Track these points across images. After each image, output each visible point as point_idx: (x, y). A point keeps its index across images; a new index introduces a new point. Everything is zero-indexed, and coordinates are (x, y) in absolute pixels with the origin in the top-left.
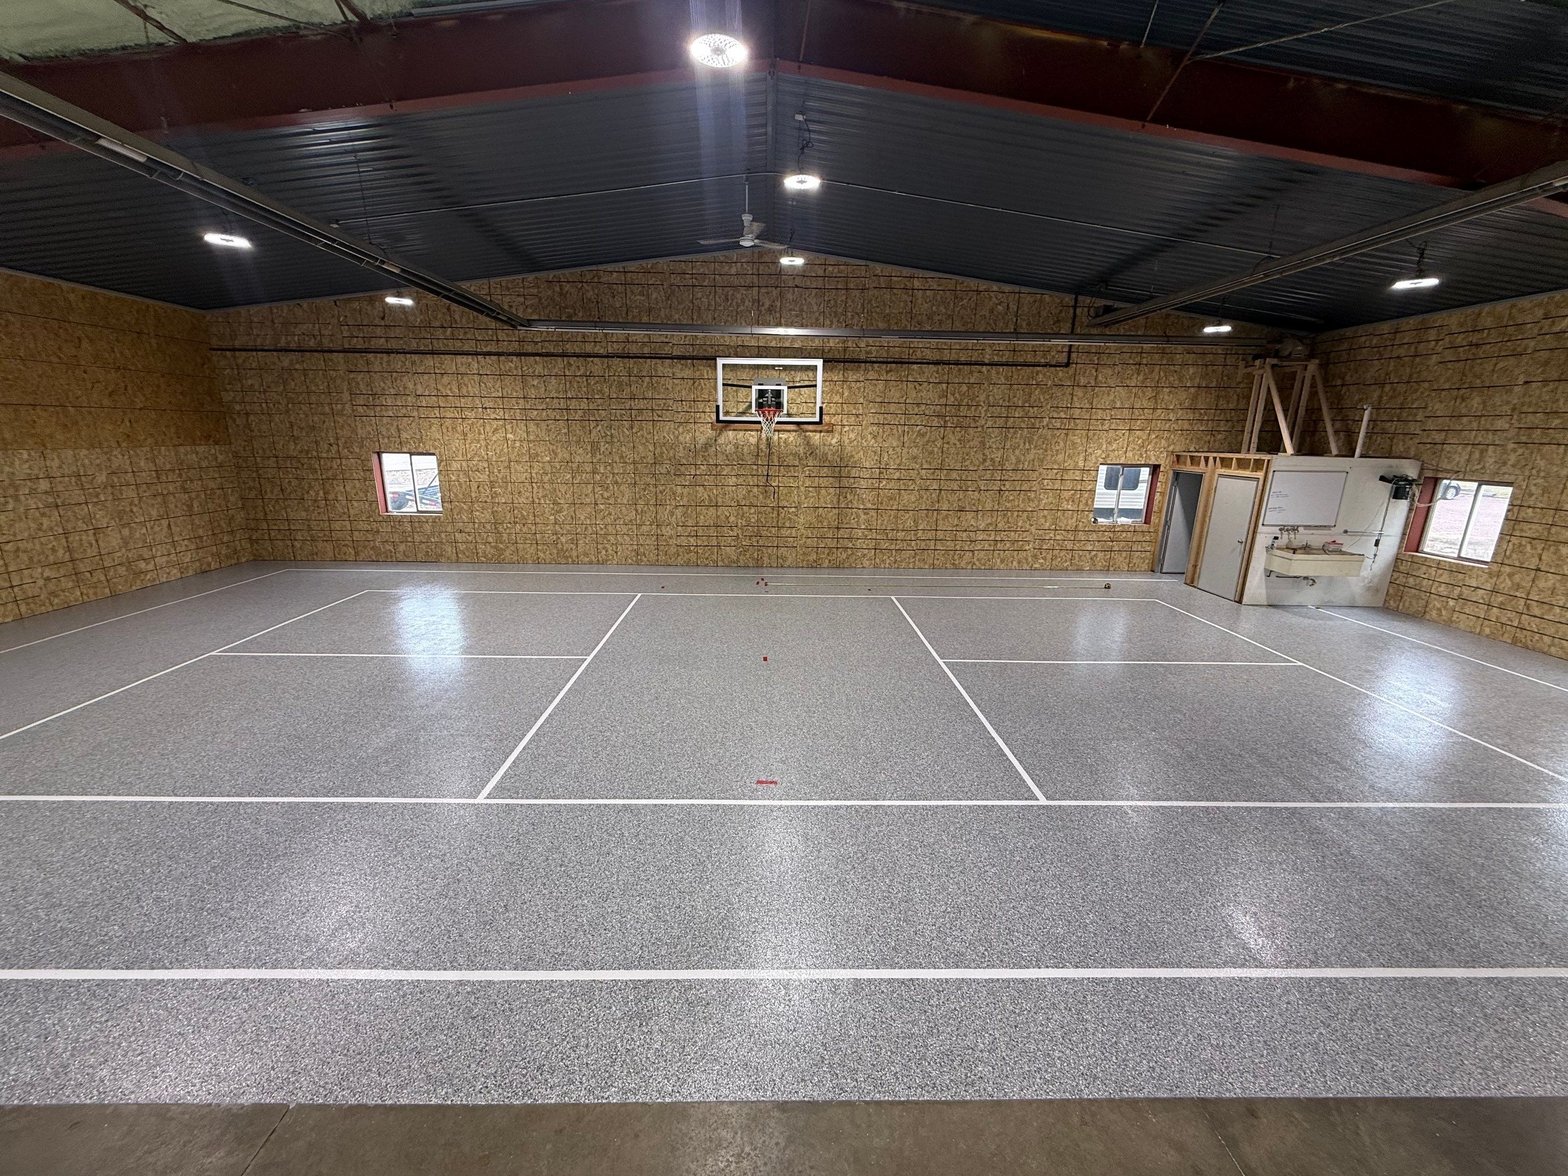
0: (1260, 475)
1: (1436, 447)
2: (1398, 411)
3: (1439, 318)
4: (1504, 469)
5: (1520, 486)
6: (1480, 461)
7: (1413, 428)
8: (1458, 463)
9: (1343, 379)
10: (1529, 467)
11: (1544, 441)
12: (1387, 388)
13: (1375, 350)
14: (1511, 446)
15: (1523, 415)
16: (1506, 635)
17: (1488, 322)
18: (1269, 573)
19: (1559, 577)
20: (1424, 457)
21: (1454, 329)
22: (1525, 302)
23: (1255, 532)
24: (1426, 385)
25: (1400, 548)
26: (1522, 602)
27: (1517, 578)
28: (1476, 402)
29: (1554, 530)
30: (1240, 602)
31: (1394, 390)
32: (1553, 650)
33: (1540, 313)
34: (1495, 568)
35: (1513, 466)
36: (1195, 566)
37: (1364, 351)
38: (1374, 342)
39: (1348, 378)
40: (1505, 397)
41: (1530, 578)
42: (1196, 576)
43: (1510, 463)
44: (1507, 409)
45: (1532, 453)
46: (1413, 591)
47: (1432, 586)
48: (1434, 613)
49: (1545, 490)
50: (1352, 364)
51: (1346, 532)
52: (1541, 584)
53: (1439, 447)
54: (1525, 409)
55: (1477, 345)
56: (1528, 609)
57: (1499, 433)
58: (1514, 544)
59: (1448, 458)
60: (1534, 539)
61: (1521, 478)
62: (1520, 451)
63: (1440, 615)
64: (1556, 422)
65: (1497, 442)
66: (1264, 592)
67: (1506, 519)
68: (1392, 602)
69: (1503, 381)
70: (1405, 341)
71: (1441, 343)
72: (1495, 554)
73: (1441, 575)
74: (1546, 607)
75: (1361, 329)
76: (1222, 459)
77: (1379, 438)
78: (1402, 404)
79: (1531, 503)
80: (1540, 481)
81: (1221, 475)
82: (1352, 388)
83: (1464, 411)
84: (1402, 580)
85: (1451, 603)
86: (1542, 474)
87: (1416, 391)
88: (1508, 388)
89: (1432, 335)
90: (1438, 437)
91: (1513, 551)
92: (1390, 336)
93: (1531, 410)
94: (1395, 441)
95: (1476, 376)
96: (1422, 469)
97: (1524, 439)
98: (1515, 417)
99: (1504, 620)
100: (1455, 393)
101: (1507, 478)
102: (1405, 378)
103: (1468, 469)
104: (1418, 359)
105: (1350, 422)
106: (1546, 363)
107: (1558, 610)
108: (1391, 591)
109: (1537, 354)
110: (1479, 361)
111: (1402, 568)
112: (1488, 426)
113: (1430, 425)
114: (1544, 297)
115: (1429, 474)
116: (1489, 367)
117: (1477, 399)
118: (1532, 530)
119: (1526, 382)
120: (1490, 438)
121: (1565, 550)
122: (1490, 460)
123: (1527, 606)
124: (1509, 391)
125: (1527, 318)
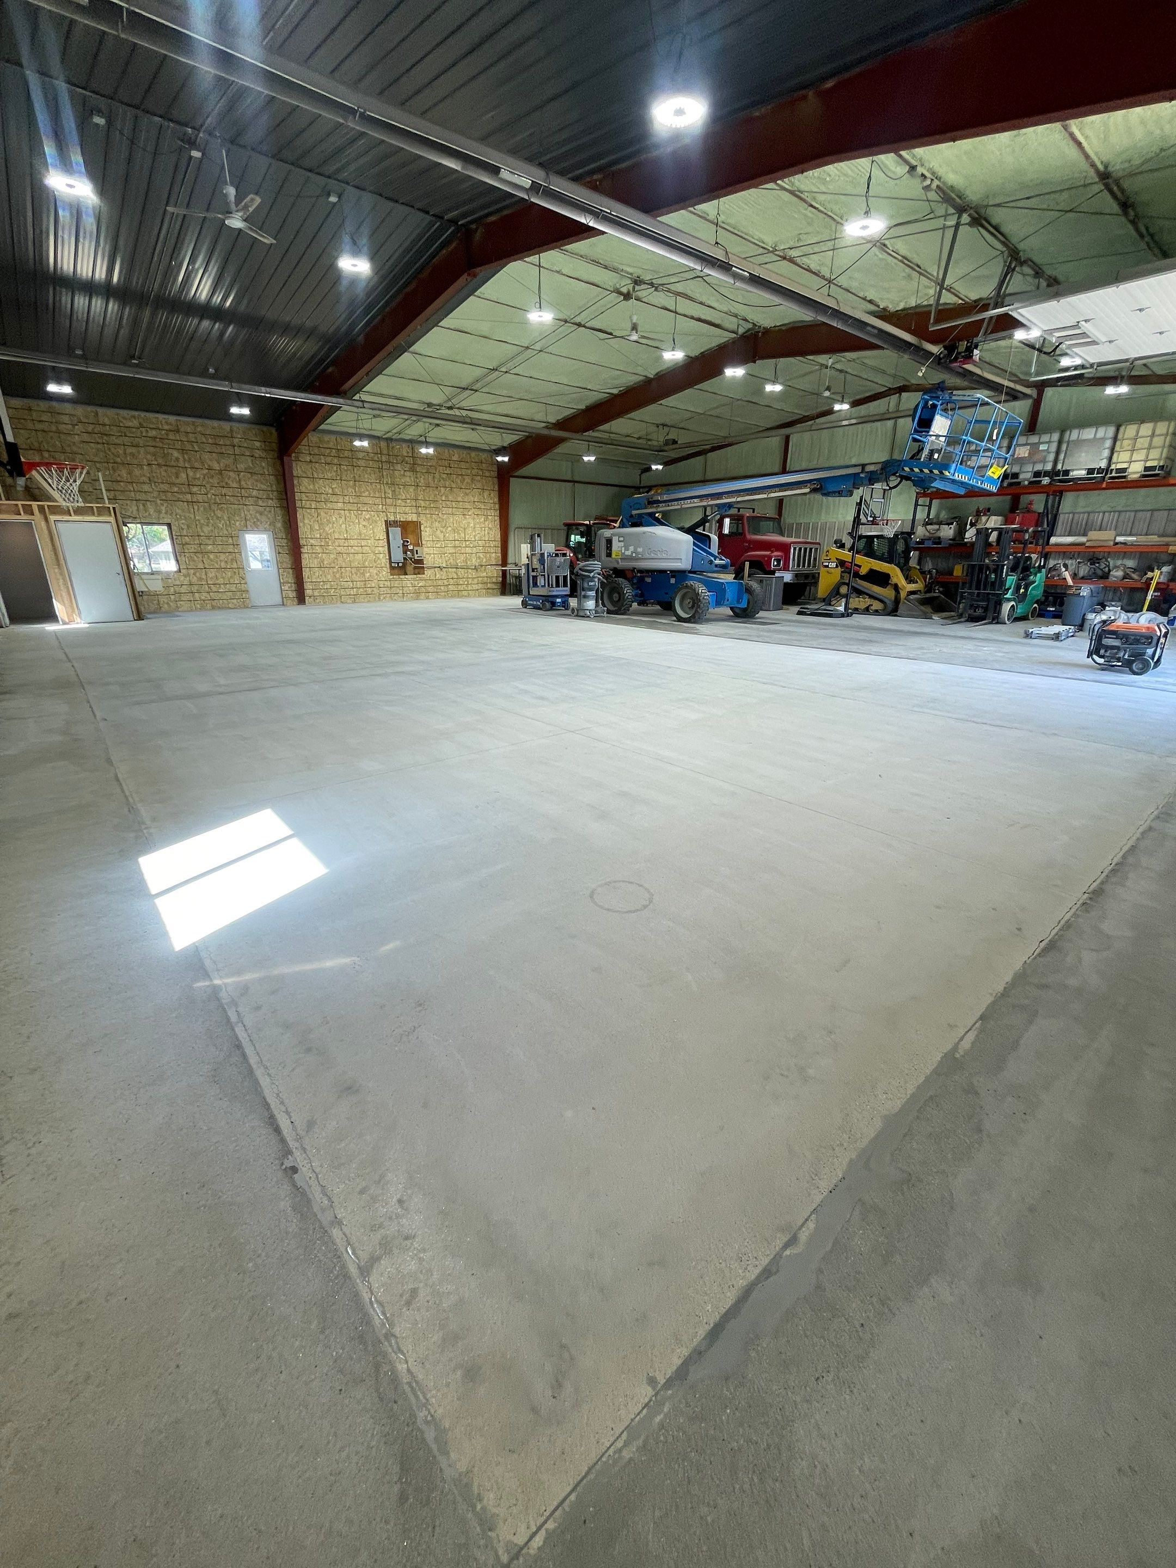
4: (162, 516)
5: (170, 525)
6: (145, 510)
8: (132, 512)
10: (174, 514)
11: (175, 499)
14: (159, 502)
15: (157, 484)
16: (208, 606)
17: (106, 421)
19: (215, 570)
21: (83, 419)
22: (124, 413)
26: (206, 586)
27: (198, 574)
29: (202, 547)
32: (230, 605)
33: (135, 423)
34: (184, 571)
35: (166, 513)
40: (140, 471)
41: (204, 573)
43: (163, 512)
44: (145, 479)
45: (172, 506)
48: (166, 606)
49: (188, 527)
52: (210, 575)
54: (156, 480)
55: (106, 435)
56: (211, 589)
57: (148, 494)
58: (188, 557)
59: (127, 509)
60: (196, 553)
61: (173, 520)
62: (165, 505)
63: (170, 606)
64: (176, 489)
65: (150, 499)
69: (136, 462)
71: (76, 427)
72: (177, 565)
74: (217, 586)
79: (185, 534)
80: (184, 521)
83: (119, 479)
85: (172, 597)
86: (183, 518)
88: (139, 465)
89: (66, 419)
90: (110, 495)
91: (189, 561)
93: (159, 481)
95: (115, 456)
97: (164, 498)
98: (153, 484)
99: (203, 598)
101: (161, 521)
103: (139, 516)
104: (62, 436)
107: (222, 586)
109: (147, 448)
110: (112, 446)
112: (140, 489)
114: (136, 413)
116: (121, 452)
117: (123, 471)
118: (193, 548)
119: (149, 464)
120: (143, 497)
121: (212, 556)
122: (152, 511)
123: (209, 588)
124: (142, 468)
125: (130, 424)
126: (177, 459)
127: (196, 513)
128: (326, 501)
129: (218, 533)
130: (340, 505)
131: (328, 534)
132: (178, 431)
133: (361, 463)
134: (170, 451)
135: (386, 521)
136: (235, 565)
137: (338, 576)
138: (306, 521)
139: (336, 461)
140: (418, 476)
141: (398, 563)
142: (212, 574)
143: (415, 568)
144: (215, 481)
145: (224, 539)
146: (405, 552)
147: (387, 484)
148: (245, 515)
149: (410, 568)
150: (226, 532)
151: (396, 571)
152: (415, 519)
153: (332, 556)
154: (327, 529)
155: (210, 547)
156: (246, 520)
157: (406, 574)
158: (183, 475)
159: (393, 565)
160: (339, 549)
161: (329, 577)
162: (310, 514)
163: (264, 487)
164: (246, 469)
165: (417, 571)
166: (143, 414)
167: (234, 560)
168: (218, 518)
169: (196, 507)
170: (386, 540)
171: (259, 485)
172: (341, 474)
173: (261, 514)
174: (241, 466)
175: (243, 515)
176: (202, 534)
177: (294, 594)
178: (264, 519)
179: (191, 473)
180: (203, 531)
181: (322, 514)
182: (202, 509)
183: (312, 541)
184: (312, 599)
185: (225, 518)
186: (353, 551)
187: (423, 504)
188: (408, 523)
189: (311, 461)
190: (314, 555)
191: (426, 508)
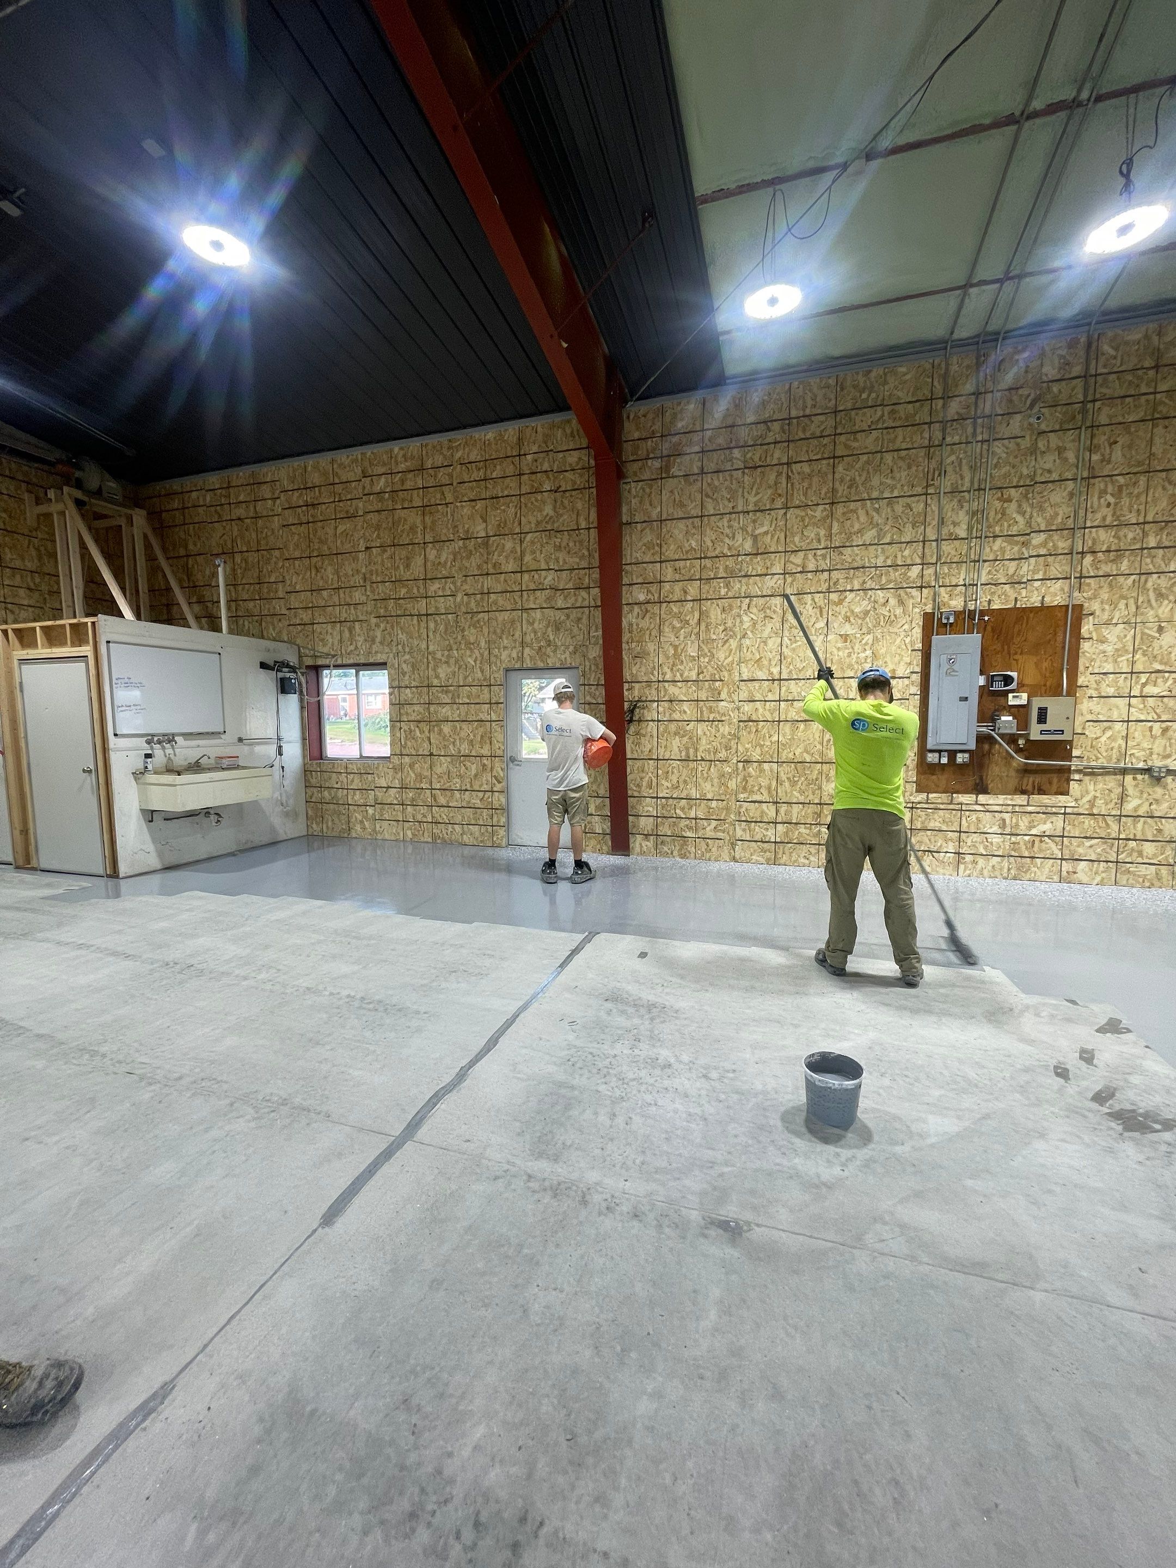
0: (87, 650)
1: (307, 627)
2: (257, 587)
3: (269, 471)
4: (375, 648)
5: (393, 665)
6: (352, 639)
7: (279, 607)
8: (333, 645)
9: (186, 548)
10: (394, 644)
11: (399, 613)
12: (238, 558)
13: (212, 509)
14: (374, 621)
15: (375, 585)
16: (426, 834)
17: (315, 479)
18: (150, 816)
19: (449, 759)
20: (298, 641)
21: (287, 485)
22: (343, 456)
23: (105, 750)
24: (277, 553)
25: (304, 757)
26: (428, 792)
27: (417, 768)
28: (329, 571)
29: (432, 708)
30: (114, 874)
31: (246, 562)
32: (465, 839)
33: (358, 471)
34: (396, 760)
35: (381, 643)
36: (25, 832)
37: (200, 510)
38: (208, 499)
39: (191, 547)
40: (354, 565)
41: (427, 766)
42: (32, 848)
43: (378, 640)
44: (358, 579)
45: (392, 627)
46: (332, 806)
47: (347, 795)
48: (358, 827)
49: (414, 667)
50: (191, 527)
51: (240, 740)
52: (439, 770)
53: (309, 628)
54: (374, 578)
55: (313, 505)
56: (435, 800)
57: (359, 607)
58: (405, 731)
59: (322, 640)
60: (420, 722)
61: (391, 655)
62: (383, 626)
63: (364, 829)
64: (403, 591)
65: (361, 618)
66: (150, 847)
67: (391, 704)
68: (314, 826)
69: (347, 547)
70: (241, 498)
71: (278, 501)
72: (392, 744)
73: (352, 781)
74: (448, 793)
75: (188, 482)
76: (17, 632)
77: (246, 623)
78: (259, 577)
79: (407, 683)
80: (407, 657)
81: (23, 661)
82: (200, 559)
83: (321, 584)
84: (317, 796)
85: (371, 811)
86: (407, 650)
87: (268, 561)
88: (353, 553)
89: (265, 491)
90: (305, 616)
91: (406, 738)
92: (224, 492)
93: (379, 579)
94: (264, 624)
95: (321, 541)
96: (300, 657)
97: (382, 612)
98: (368, 588)
99: (419, 817)
100: (307, 562)
101: (380, 658)
102: (254, 546)
103: (344, 652)
104: (260, 522)
105: (209, 605)
106: (378, 527)
107: (457, 794)
108: (310, 813)
109: (369, 517)
110: (320, 524)
111: (313, 781)
112: (348, 600)
113: (294, 601)
114: (357, 452)
115: (309, 662)
116: (330, 531)
117: (330, 569)
118: (415, 712)
119: (367, 548)
120: (353, 613)
121: (446, 728)
122: (360, 639)
123: (434, 797)
124: (355, 559)
125: (350, 476)
126: (413, 529)
127: (431, 634)
128: (732, 574)
129: (466, 678)
130: (771, 583)
131: (719, 669)
132: (422, 469)
133: (869, 441)
134: (403, 514)
135: (928, 619)
136: (485, 751)
137: (732, 784)
138: (668, 635)
139: (778, 454)
140: (1101, 439)
141: (952, 754)
142: (443, 765)
143: (1026, 771)
144: (473, 563)
145: (474, 689)
146: (987, 715)
147: (954, 491)
148: (524, 634)
149: (995, 770)
150: (479, 675)
151: (942, 779)
152: (1055, 595)
153: (725, 729)
154: (721, 655)
155: (445, 711)
156: (523, 644)
157: (981, 788)
158: (419, 560)
159: (932, 758)
160: (747, 708)
161: (709, 789)
162: (678, 616)
163: (573, 561)
164: (538, 523)
165: (1030, 780)
166: (369, 450)
167: (488, 738)
168: (468, 644)
169: (432, 625)
170: (916, 678)
171: (561, 555)
172: (788, 496)
173: (557, 627)
174: (530, 520)
175: (518, 634)
176: (436, 682)
177: (607, 826)
178: (561, 639)
179: (432, 554)
180: (437, 677)
181: (715, 613)
182: (442, 627)
183: (673, 690)
184: (649, 844)
185: (483, 644)
186: (792, 715)
187: (1105, 538)
188: (1021, 614)
189: (702, 472)
190: (673, 727)
191: (1117, 553)
